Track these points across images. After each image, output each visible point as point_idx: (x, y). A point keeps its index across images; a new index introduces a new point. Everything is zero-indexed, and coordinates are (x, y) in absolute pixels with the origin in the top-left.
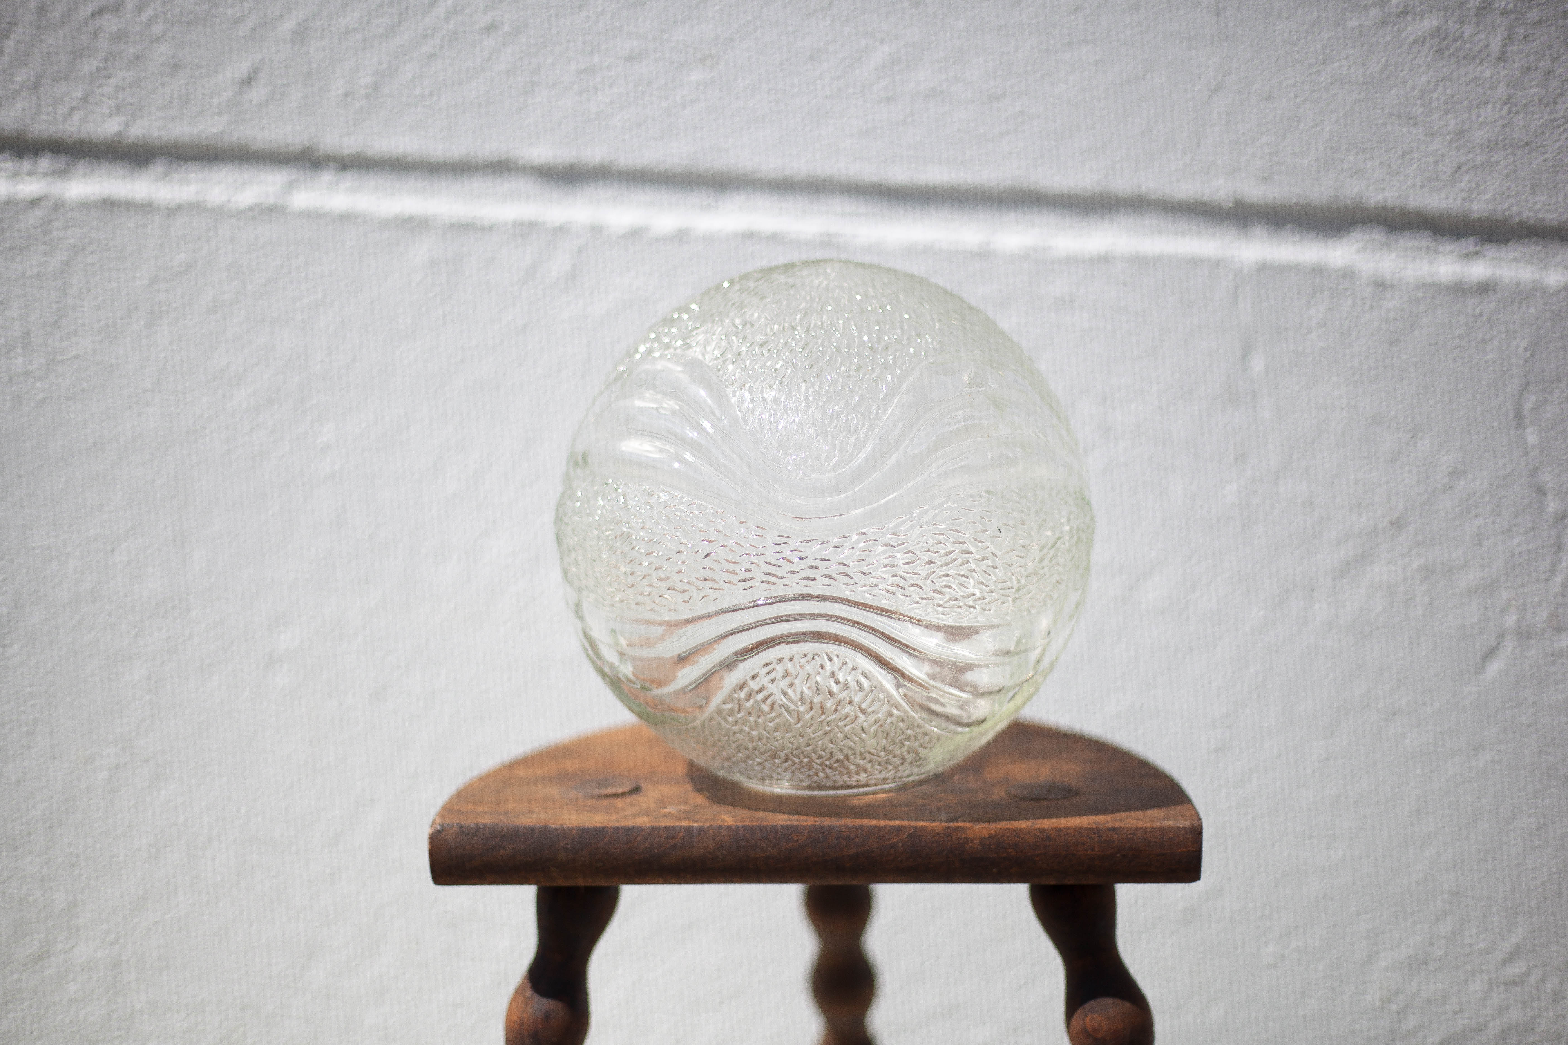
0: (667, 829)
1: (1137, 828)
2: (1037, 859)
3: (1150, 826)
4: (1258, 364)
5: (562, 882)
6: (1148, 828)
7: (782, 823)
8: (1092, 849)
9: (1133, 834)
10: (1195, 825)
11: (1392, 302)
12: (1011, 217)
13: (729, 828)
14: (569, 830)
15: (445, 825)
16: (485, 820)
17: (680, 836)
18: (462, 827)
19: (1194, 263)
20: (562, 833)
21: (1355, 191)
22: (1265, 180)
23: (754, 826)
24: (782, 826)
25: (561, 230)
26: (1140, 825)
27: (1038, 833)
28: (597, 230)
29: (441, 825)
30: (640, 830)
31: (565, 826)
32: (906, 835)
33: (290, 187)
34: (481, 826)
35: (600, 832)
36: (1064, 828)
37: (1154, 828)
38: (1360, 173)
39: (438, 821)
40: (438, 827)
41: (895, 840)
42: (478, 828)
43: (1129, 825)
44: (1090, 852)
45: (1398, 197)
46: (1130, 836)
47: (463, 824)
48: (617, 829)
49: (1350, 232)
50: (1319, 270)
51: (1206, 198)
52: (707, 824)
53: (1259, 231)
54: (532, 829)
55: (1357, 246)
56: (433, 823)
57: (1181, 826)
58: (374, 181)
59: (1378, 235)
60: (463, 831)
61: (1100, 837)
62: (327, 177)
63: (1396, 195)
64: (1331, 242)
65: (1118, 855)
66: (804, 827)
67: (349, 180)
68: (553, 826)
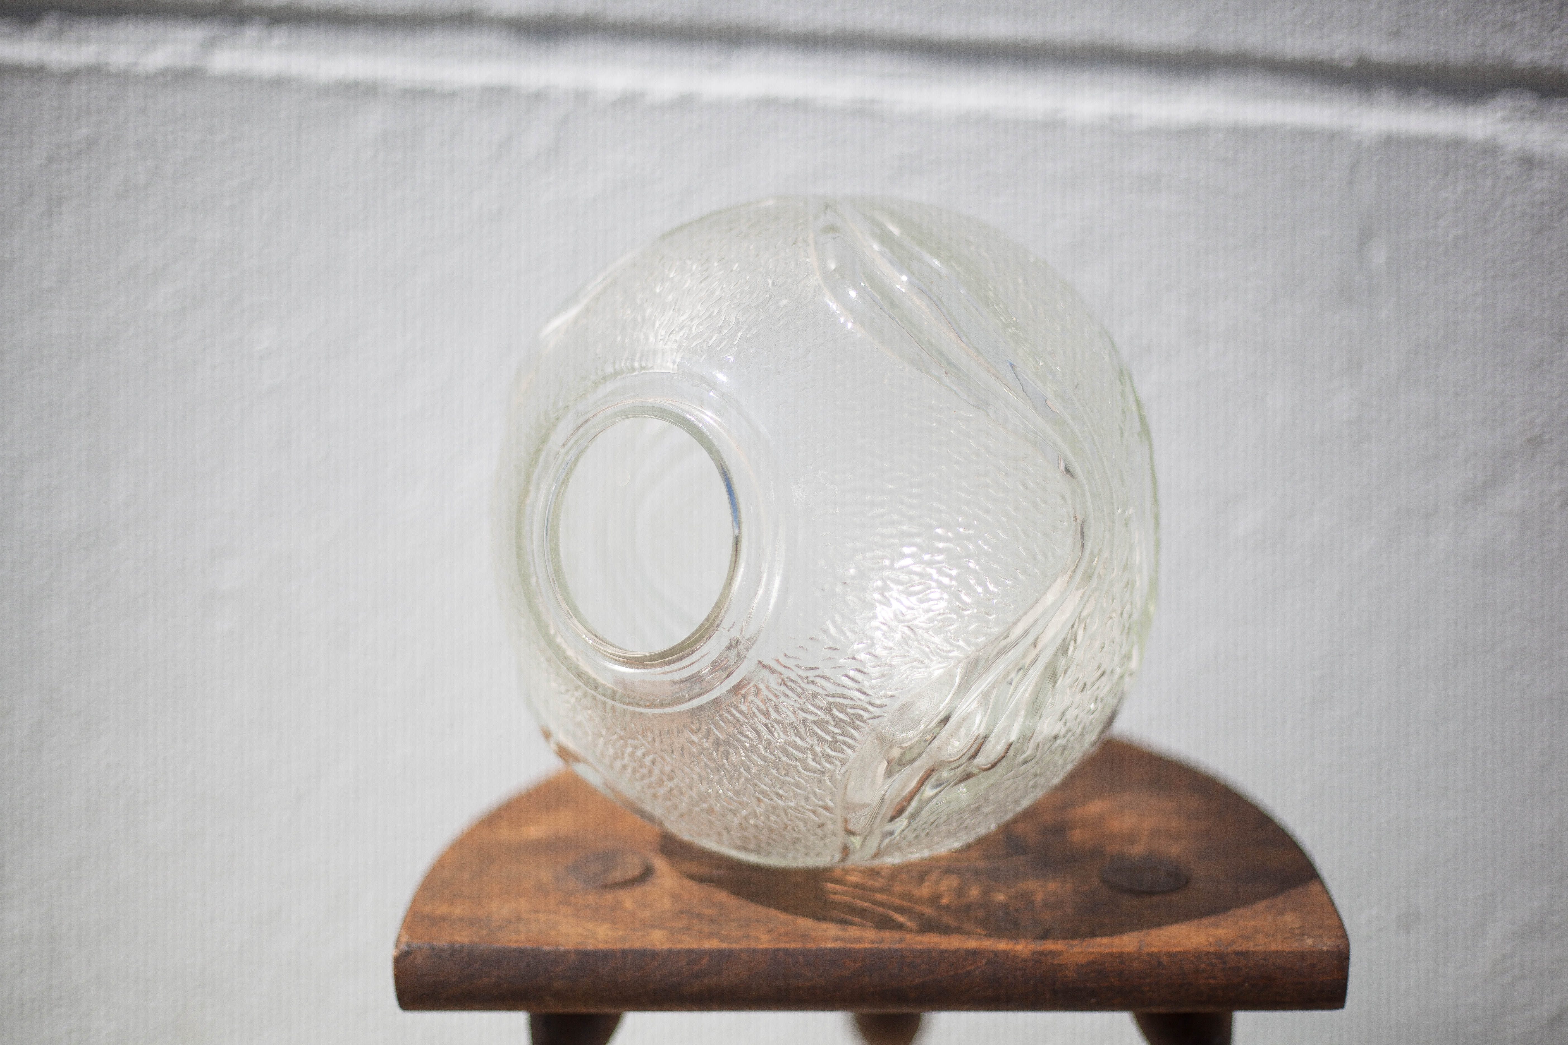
0: (688, 952)
1: (1271, 953)
2: (1146, 988)
3: (1287, 950)
4: (1379, 256)
5: (559, 1010)
6: (1284, 952)
7: (831, 945)
8: (1214, 978)
9: (1264, 959)
10: (1341, 947)
11: (1541, 182)
12: (1084, 77)
13: (764, 952)
14: (565, 954)
15: (413, 945)
16: (462, 937)
17: (705, 961)
18: (433, 948)
19: (1306, 134)
20: (557, 957)
21: (1503, 47)
22: (1396, 34)
23: (796, 949)
24: (830, 950)
25: (539, 97)
26: (1273, 948)
27: (1148, 959)
28: (582, 96)
29: (408, 945)
30: (654, 954)
31: (562, 948)
32: (985, 961)
33: (209, 45)
34: (457, 946)
35: (605, 956)
36: (1180, 953)
37: (1292, 952)
38: (1509, 26)
39: (404, 939)
40: (404, 948)
41: (970, 968)
42: (454, 951)
43: (1260, 948)
44: (1212, 981)
45: (1554, 56)
46: (1262, 962)
47: (435, 944)
48: (625, 953)
49: (1492, 98)
50: (1456, 144)
51: (1322, 57)
52: (737, 946)
53: (1385, 96)
54: (520, 953)
55: (1500, 115)
56: (398, 942)
57: (1325, 949)
58: (310, 37)
59: (1527, 101)
60: (436, 953)
61: (1224, 963)
62: (252, 32)
63: (1552, 53)
64: (1470, 109)
65: (1246, 985)
66: (858, 951)
67: (280, 36)
68: (547, 948)
